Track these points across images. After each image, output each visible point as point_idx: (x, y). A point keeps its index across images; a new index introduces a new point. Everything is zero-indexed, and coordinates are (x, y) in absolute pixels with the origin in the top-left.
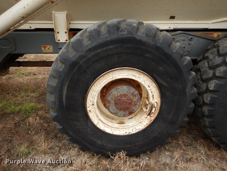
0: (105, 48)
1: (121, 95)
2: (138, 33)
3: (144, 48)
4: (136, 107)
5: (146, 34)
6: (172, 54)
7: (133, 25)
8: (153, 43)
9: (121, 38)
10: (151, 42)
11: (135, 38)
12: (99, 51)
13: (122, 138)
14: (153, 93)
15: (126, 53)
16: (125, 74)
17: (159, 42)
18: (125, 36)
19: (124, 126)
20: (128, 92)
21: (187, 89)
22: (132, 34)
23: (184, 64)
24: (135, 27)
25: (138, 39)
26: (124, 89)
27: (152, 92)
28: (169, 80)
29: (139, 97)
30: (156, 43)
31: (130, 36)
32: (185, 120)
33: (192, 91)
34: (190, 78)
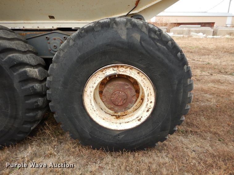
21: (15, 84)
23: (3, 60)
32: (27, 115)
33: (23, 87)
34: (15, 74)
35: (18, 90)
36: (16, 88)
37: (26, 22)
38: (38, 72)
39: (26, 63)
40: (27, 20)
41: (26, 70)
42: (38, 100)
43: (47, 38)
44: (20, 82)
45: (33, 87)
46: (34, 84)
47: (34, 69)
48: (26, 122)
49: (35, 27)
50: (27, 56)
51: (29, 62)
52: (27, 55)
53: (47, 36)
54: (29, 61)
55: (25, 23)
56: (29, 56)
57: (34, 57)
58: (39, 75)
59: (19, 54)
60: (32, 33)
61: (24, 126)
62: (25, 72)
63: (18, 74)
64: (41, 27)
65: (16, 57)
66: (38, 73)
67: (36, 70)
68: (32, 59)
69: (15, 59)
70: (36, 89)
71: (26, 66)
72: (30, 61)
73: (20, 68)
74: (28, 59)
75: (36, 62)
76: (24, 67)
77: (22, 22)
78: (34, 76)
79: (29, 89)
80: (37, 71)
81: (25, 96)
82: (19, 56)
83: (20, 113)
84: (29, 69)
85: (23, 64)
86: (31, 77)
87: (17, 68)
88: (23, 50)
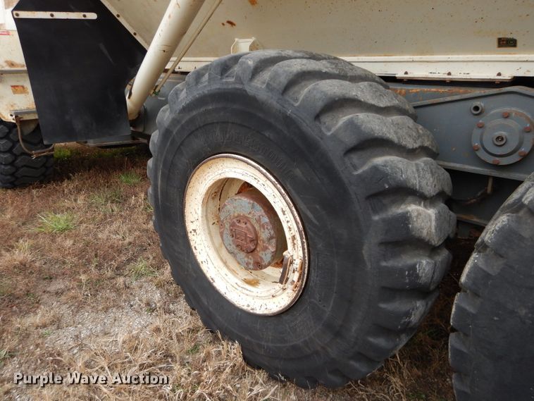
0: (202, 110)
1: (239, 216)
2: (256, 81)
3: (261, 115)
4: (266, 255)
5: (268, 85)
6: (322, 139)
7: (248, 64)
8: (278, 106)
9: (225, 89)
10: (275, 103)
11: (245, 91)
12: (194, 113)
13: (239, 313)
14: (292, 231)
15: (233, 123)
16: (239, 171)
17: (293, 105)
18: (230, 87)
19: (245, 289)
20: (250, 213)
21: (365, 248)
22: (242, 83)
23: (356, 173)
24: (249, 67)
25: (250, 94)
26: (244, 204)
27: (290, 228)
28: (318, 207)
29: (270, 233)
30: (285, 106)
31: (238, 86)
32: (371, 339)
33: (385, 261)
34: (376, 218)
35: (369, 265)
36: (366, 257)
37: (417, 58)
38: (437, 219)
39: (412, 189)
40: (422, 53)
41: (407, 213)
42: (413, 310)
43: (476, 108)
44: (381, 243)
45: (413, 268)
46: (418, 260)
47: (425, 210)
48: (360, 356)
49: (439, 72)
50: (417, 165)
51: (420, 186)
52: (417, 162)
53: (477, 103)
54: (420, 182)
55: (413, 61)
56: (423, 165)
57: (434, 170)
58: (436, 229)
59: (399, 159)
60: (426, 89)
61: (352, 363)
62: (405, 219)
63: (384, 220)
64: (459, 73)
65: (392, 169)
66: (434, 223)
67: (432, 212)
68: (428, 176)
69: (387, 175)
70: (420, 275)
71: (410, 198)
72: (424, 183)
73: (394, 202)
74: (419, 177)
75: (435, 185)
76: (403, 201)
77: (406, 58)
78: (425, 232)
79: (401, 271)
80: (433, 217)
81: (384, 288)
82: (400, 166)
83: (354, 327)
84: (418, 211)
85: (405, 192)
86: (417, 235)
87: (386, 201)
88: (410, 144)
